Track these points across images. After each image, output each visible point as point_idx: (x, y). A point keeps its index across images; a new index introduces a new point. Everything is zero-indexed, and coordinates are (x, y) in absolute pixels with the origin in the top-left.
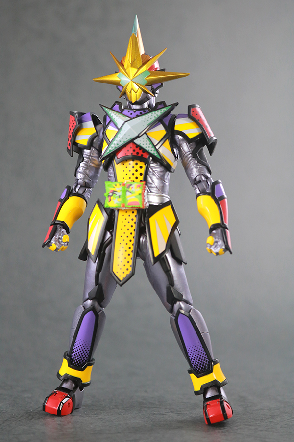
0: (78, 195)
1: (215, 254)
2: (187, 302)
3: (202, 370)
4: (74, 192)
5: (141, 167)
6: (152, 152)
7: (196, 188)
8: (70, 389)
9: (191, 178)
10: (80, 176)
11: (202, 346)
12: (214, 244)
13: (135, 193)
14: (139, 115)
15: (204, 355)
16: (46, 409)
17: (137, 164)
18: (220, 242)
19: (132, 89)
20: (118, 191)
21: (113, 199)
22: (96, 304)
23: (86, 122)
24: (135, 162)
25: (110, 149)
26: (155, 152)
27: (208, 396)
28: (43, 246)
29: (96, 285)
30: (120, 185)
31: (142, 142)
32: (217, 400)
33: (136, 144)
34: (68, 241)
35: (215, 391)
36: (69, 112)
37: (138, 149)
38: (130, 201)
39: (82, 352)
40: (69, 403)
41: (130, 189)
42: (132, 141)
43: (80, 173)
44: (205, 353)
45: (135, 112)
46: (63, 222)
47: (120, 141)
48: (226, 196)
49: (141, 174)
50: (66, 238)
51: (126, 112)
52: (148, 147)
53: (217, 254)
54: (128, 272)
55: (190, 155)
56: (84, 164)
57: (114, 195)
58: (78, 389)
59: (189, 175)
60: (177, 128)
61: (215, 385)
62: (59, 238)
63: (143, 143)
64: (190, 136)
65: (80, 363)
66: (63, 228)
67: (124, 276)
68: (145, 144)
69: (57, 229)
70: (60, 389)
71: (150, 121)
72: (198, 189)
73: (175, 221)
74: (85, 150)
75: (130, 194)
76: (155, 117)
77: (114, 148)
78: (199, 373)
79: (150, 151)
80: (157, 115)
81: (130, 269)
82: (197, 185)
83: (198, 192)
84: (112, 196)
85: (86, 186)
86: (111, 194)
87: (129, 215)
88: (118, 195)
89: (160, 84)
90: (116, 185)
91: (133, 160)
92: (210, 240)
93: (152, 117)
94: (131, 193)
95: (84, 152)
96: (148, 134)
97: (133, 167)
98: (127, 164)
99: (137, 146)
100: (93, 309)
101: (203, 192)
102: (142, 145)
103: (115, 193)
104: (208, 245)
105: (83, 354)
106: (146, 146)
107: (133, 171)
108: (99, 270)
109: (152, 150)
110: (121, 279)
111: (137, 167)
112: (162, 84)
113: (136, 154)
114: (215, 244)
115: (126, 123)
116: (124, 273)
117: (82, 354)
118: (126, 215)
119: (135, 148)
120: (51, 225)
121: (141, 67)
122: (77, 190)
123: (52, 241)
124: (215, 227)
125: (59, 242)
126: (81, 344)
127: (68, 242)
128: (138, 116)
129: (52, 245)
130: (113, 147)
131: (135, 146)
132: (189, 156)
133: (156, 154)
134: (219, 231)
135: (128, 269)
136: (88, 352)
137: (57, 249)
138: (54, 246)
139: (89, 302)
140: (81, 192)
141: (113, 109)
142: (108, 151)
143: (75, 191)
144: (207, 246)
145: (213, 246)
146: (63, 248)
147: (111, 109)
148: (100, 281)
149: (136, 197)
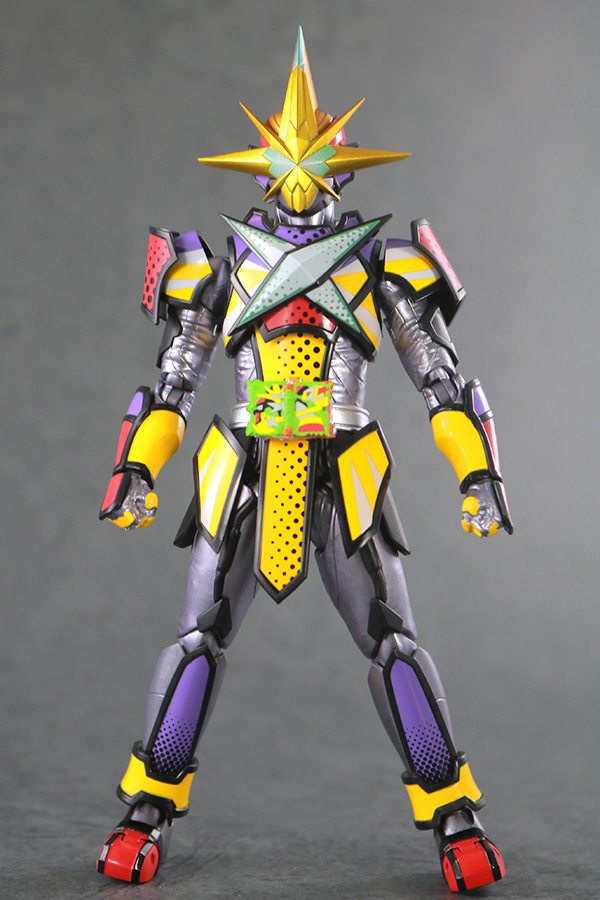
0: (166, 406)
1: (480, 535)
2: (408, 634)
3: (436, 778)
4: (158, 400)
5: (317, 350)
6: (344, 319)
7: (429, 396)
8: (149, 823)
9: (418, 373)
10: (169, 366)
11: (437, 727)
12: (478, 514)
13: (313, 405)
14: (313, 238)
15: (441, 746)
16: (107, 870)
17: (307, 343)
18: (492, 509)
19: (298, 183)
20: (278, 401)
21: (265, 418)
22: (210, 640)
23: (187, 251)
24: (304, 339)
25: (253, 309)
26: (350, 318)
27: (449, 832)
28: (102, 518)
29: (216, 601)
30: (281, 387)
31: (322, 296)
32: (473, 840)
33: (311, 301)
34: (156, 505)
35: (464, 821)
36: (148, 228)
37: (314, 310)
38: (303, 422)
39: (177, 744)
40: (153, 855)
41: (304, 397)
42: (302, 295)
43: (171, 358)
44: (443, 742)
45: (302, 232)
46: (142, 466)
47: (277, 294)
48: (490, 414)
49: (316, 365)
50: (151, 500)
51: (282, 231)
52: (335, 308)
53: (485, 533)
54: (294, 573)
55: (417, 325)
56: (183, 340)
57: (267, 409)
58: (166, 823)
59: (410, 368)
60: (388, 268)
61: (464, 808)
62: (138, 500)
63: (326, 299)
64: (418, 286)
65: (173, 767)
66: (143, 478)
67: (286, 580)
68: (329, 302)
69: (130, 480)
70: (128, 823)
71: (340, 253)
72: (433, 397)
73: (388, 463)
74: (185, 312)
75: (304, 406)
76: (348, 244)
77: (261, 308)
78: (431, 785)
79: (339, 316)
80: (353, 240)
81: (299, 566)
82: (430, 388)
83: (435, 403)
84: (263, 411)
85: (184, 387)
86: (261, 408)
87: (293, 452)
88: (277, 409)
89: (349, 175)
90: (271, 388)
91: (300, 336)
92: (470, 504)
93: (342, 244)
94: (305, 404)
95: (181, 314)
96: (334, 280)
97: (300, 350)
98: (285, 342)
99: (313, 305)
100: (204, 651)
101: (447, 405)
102: (322, 303)
103: (269, 404)
104: (465, 515)
105: (179, 748)
106: (332, 305)
107: (300, 357)
108: (224, 569)
109: (343, 315)
110: (279, 587)
111: (308, 350)
112: (352, 174)
113: (308, 323)
114: (481, 512)
115: (289, 255)
116: (284, 574)
117: (177, 747)
118: (286, 451)
119: (308, 310)
120: (116, 473)
121: (316, 138)
122: (165, 395)
123: (124, 506)
124: (475, 477)
125: (138, 508)
126: (176, 726)
127: (155, 509)
128: (310, 242)
129: (122, 515)
130: (258, 306)
131: (308, 305)
132: (413, 328)
133: (351, 323)
134: (487, 485)
135: (292, 567)
136: (189, 744)
137: (135, 523)
138: (127, 517)
139: (196, 636)
140: (173, 401)
141: (249, 222)
142: (248, 315)
143: (161, 397)
144: (463, 518)
145: (477, 518)
146: (146, 521)
147: (245, 223)
148: (224, 593)
149: (315, 414)
